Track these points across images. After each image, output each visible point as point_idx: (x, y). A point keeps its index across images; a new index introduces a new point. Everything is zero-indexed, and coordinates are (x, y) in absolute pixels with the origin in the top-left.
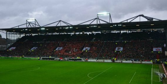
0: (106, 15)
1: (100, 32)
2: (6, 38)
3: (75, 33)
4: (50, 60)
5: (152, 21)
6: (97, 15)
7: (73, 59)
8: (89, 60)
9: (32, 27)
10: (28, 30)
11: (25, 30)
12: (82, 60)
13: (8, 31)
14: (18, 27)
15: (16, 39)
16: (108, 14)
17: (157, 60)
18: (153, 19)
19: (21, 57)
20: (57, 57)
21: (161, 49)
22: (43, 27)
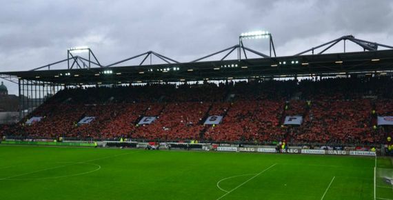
0: (260, 37)
1: (247, 80)
2: (18, 95)
3: (186, 82)
4: (126, 148)
5: (375, 50)
6: (240, 37)
7: (181, 146)
8: (220, 149)
9: (82, 67)
10: (72, 76)
11: (64, 74)
12: (203, 147)
13: (23, 79)
14: (47, 69)
15: (42, 97)
16: (266, 34)
17: (386, 146)
18: (376, 45)
19: (55, 141)
20: (142, 141)
22: (108, 68)
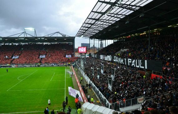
1: (27, 44)
3: (5, 44)
6: (25, 30)
7: (4, 66)
12: (12, 66)
16: (33, 29)
17: (68, 63)
18: (65, 35)
21: (71, 55)
